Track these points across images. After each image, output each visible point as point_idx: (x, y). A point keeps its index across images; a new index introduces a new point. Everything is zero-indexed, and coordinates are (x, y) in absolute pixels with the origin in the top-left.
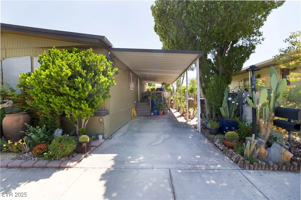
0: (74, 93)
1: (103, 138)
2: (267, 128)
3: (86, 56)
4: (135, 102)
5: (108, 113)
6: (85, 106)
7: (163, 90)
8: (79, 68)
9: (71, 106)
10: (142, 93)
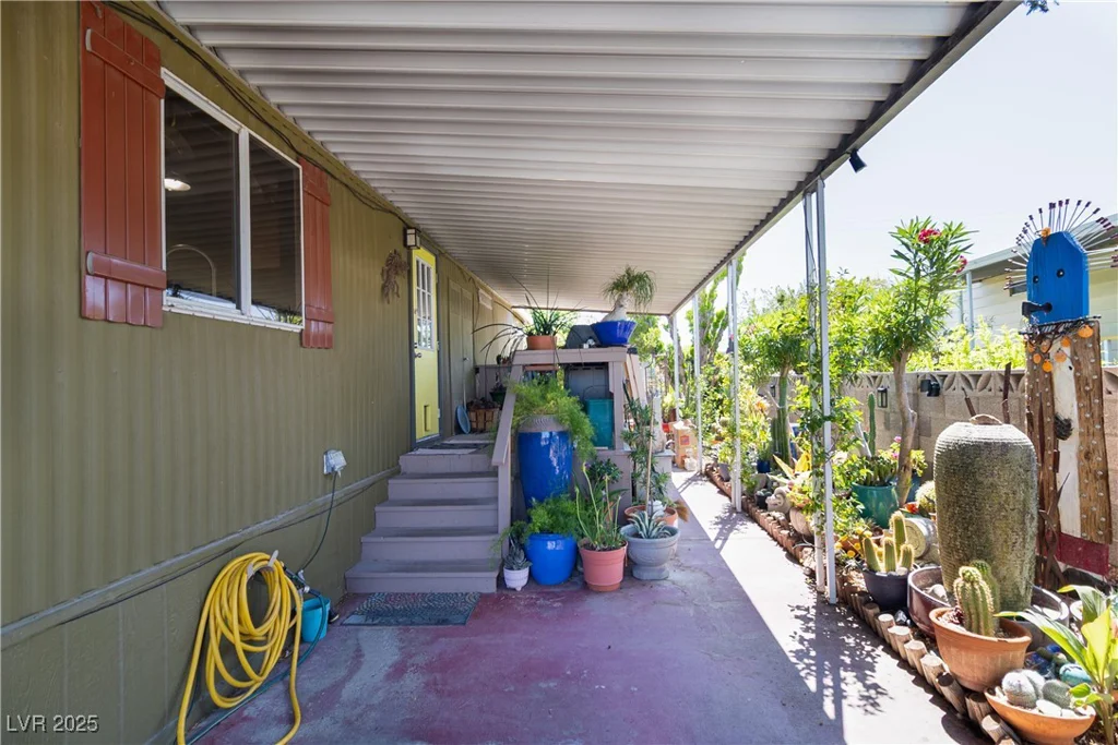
4: (337, 460)
7: (621, 342)
10: (477, 370)
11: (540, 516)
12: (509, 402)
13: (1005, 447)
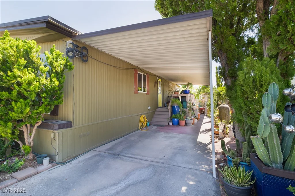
7: (188, 93)
10: (168, 97)
11: (174, 116)
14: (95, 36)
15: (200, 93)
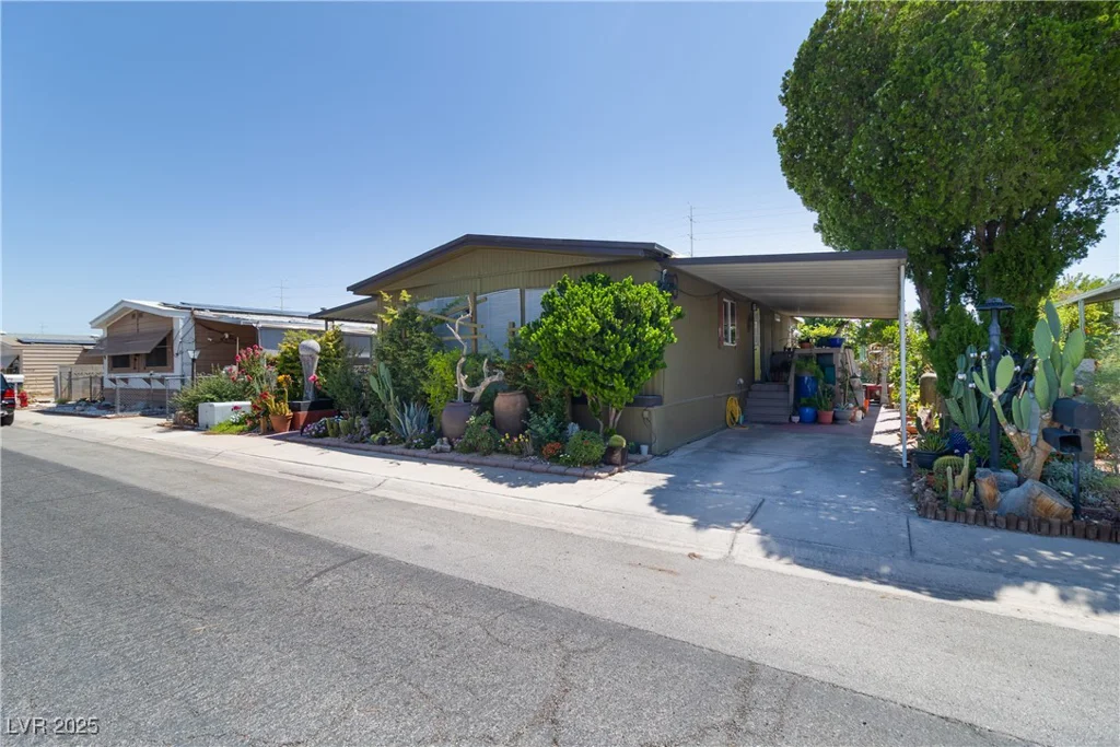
0: (603, 360)
1: (650, 452)
2: (1035, 449)
3: (621, 290)
4: (742, 381)
5: (659, 401)
6: (619, 382)
7: (840, 346)
8: (611, 317)
9: (596, 381)
10: (773, 354)
11: (803, 400)
12: (793, 367)
13: (932, 378)
14: (694, 264)
15: (863, 343)
